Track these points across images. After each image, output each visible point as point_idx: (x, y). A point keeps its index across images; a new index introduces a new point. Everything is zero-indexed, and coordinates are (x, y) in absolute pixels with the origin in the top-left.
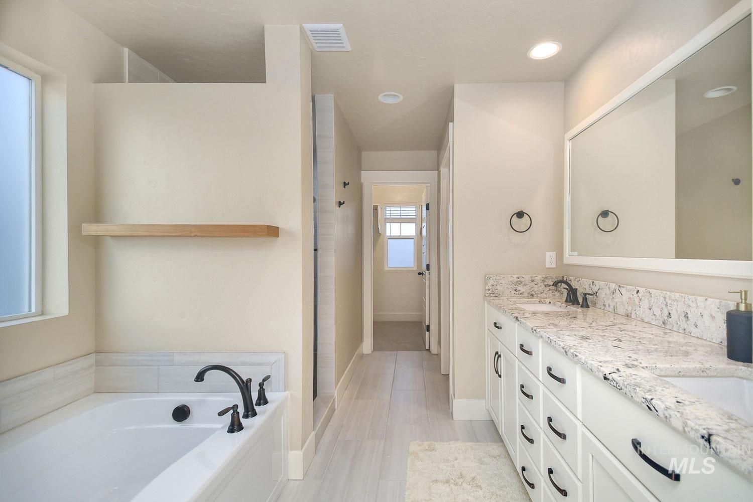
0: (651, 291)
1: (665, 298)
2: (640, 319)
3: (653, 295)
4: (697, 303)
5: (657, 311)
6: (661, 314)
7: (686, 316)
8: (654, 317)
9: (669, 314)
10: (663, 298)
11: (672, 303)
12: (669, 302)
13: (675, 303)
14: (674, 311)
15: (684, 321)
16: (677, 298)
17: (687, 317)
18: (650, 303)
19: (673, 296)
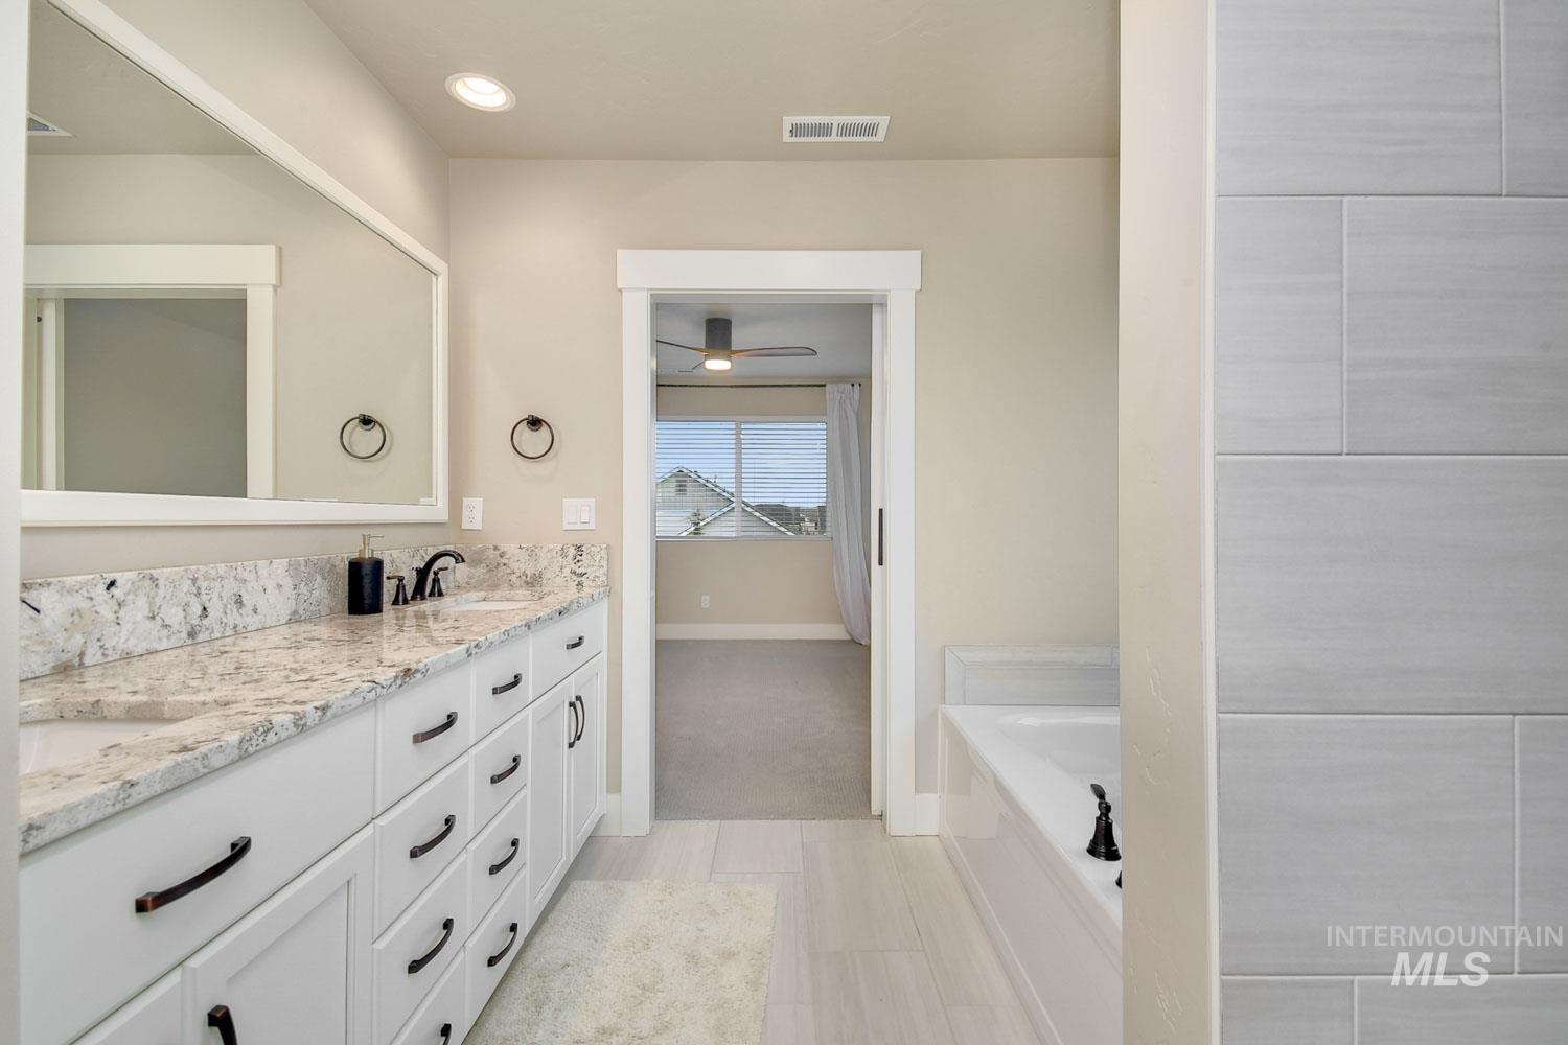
0: (155, 573)
1: (194, 580)
2: (117, 657)
3: (161, 582)
4: (257, 573)
5: (173, 615)
6: (185, 617)
7: (239, 602)
8: (165, 632)
9: (205, 609)
10: (190, 582)
11: (212, 585)
12: (203, 584)
13: (218, 585)
14: (215, 596)
15: (235, 610)
16: (222, 573)
17: (241, 602)
18: (151, 604)
19: (214, 572)
